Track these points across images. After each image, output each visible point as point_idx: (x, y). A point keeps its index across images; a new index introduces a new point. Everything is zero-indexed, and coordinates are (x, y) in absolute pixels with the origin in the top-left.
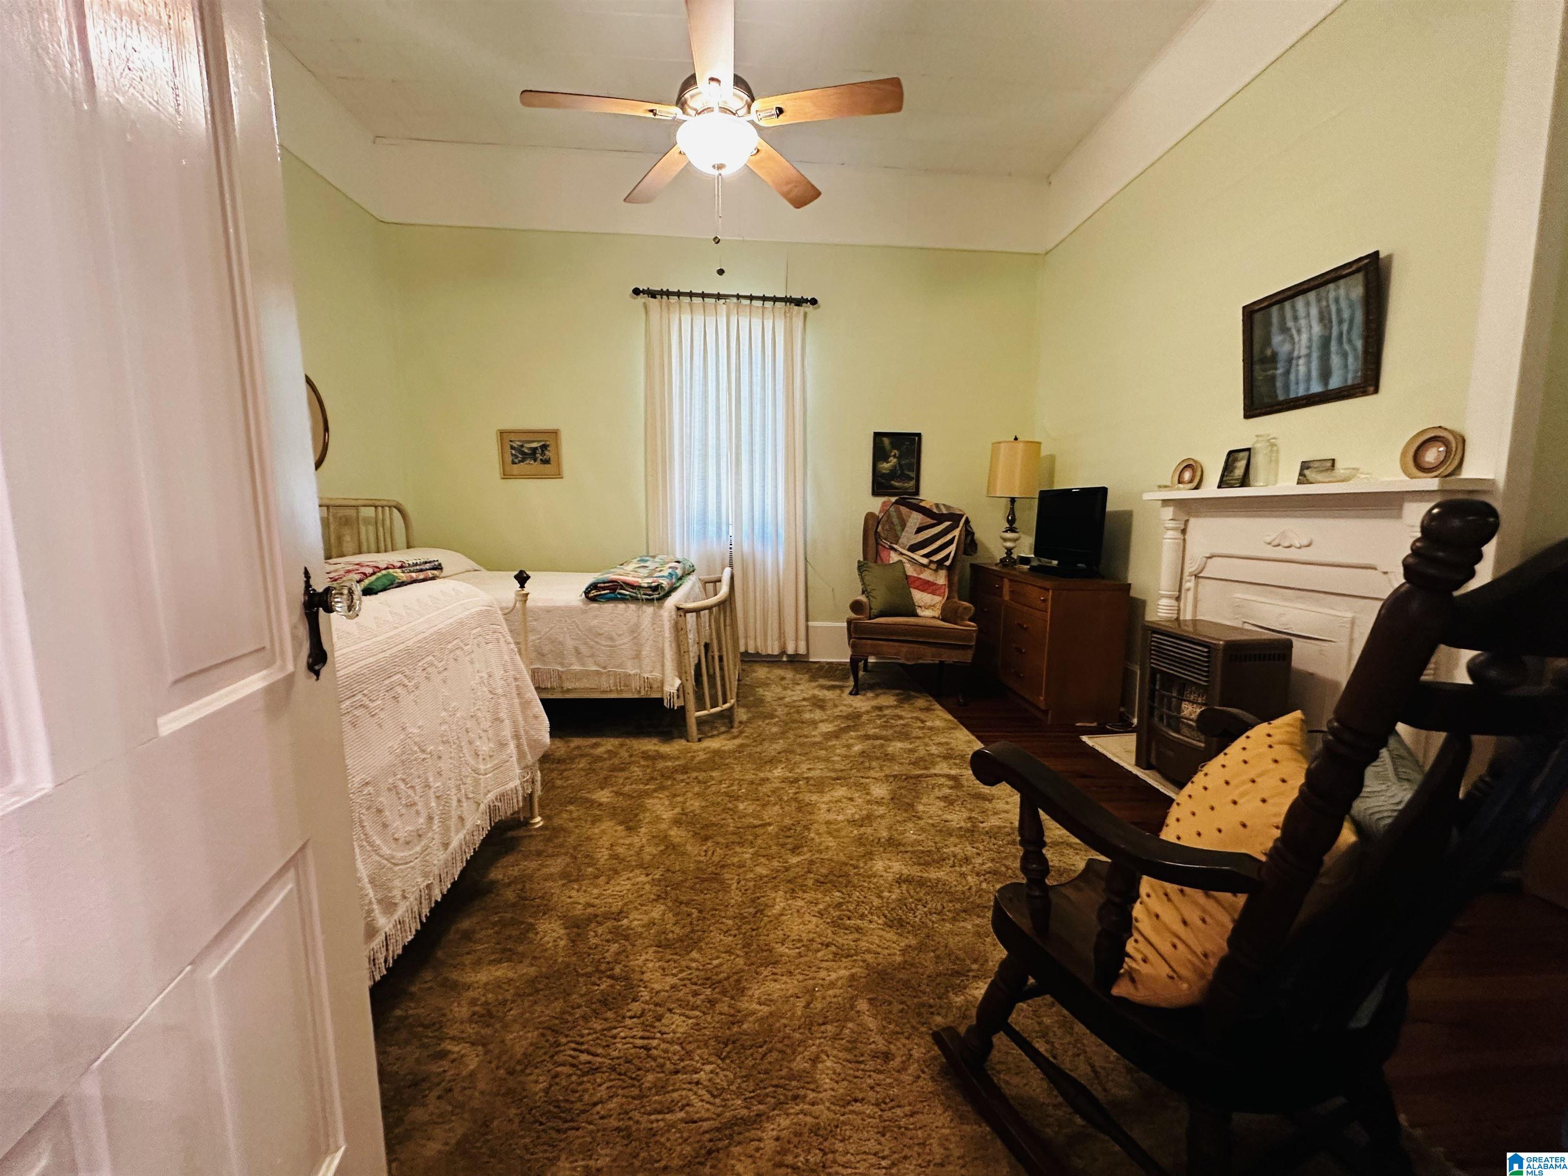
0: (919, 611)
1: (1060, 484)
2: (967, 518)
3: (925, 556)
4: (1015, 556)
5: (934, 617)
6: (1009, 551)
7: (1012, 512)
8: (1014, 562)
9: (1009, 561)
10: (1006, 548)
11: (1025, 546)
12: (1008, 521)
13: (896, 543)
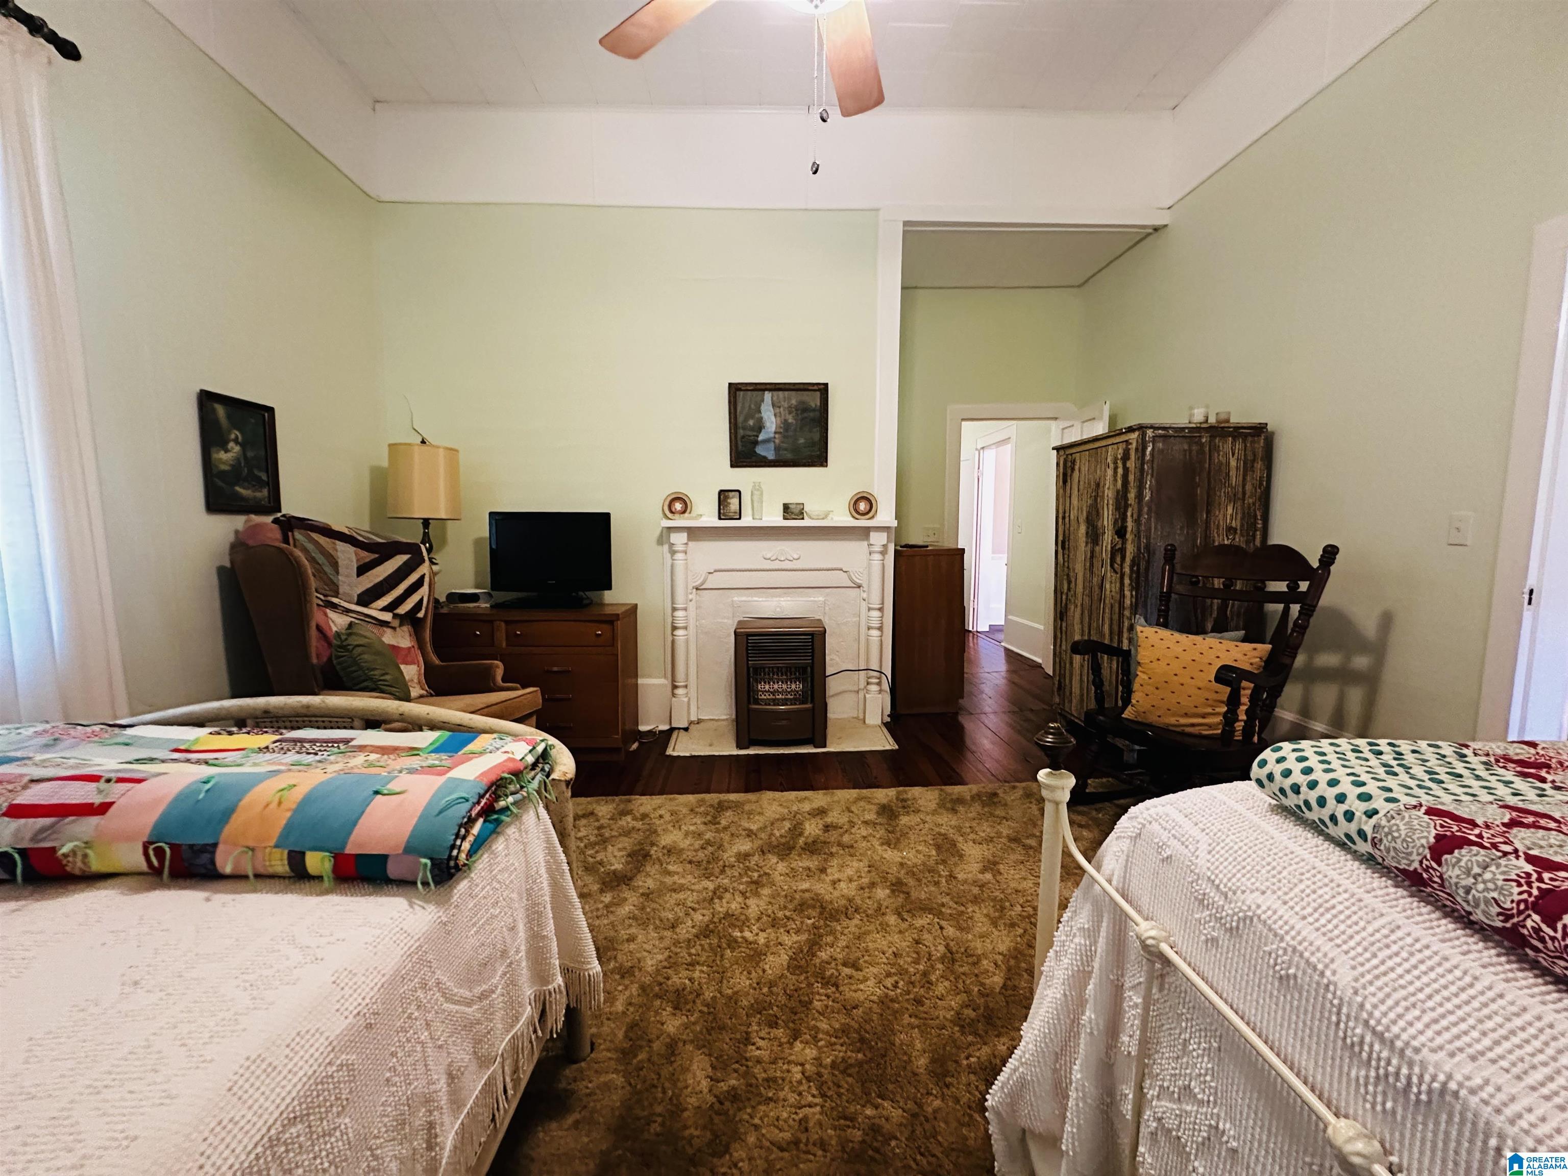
0: (411, 693)
3: (387, 608)
7: (427, 537)
13: (335, 594)
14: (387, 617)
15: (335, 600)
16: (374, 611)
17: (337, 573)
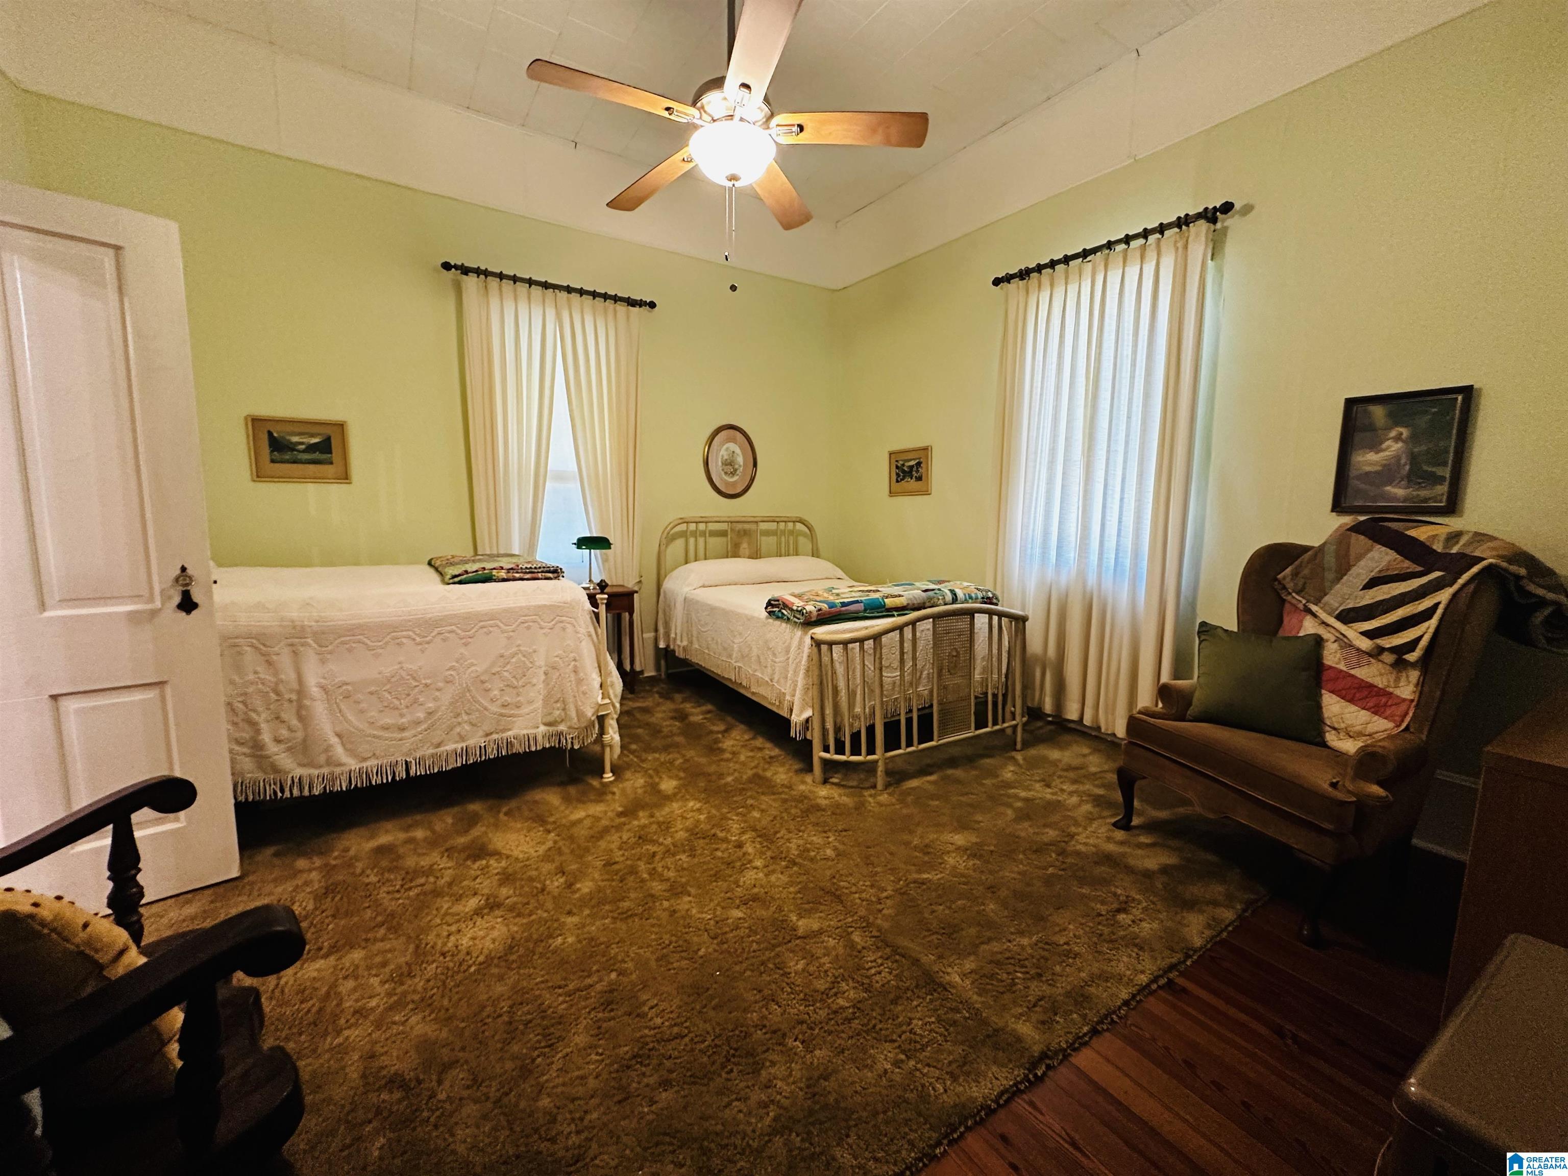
0: (1331, 738)
3: (1368, 634)
13: (1317, 602)
14: (1365, 644)
15: (1314, 608)
16: (1353, 633)
17: (1339, 579)
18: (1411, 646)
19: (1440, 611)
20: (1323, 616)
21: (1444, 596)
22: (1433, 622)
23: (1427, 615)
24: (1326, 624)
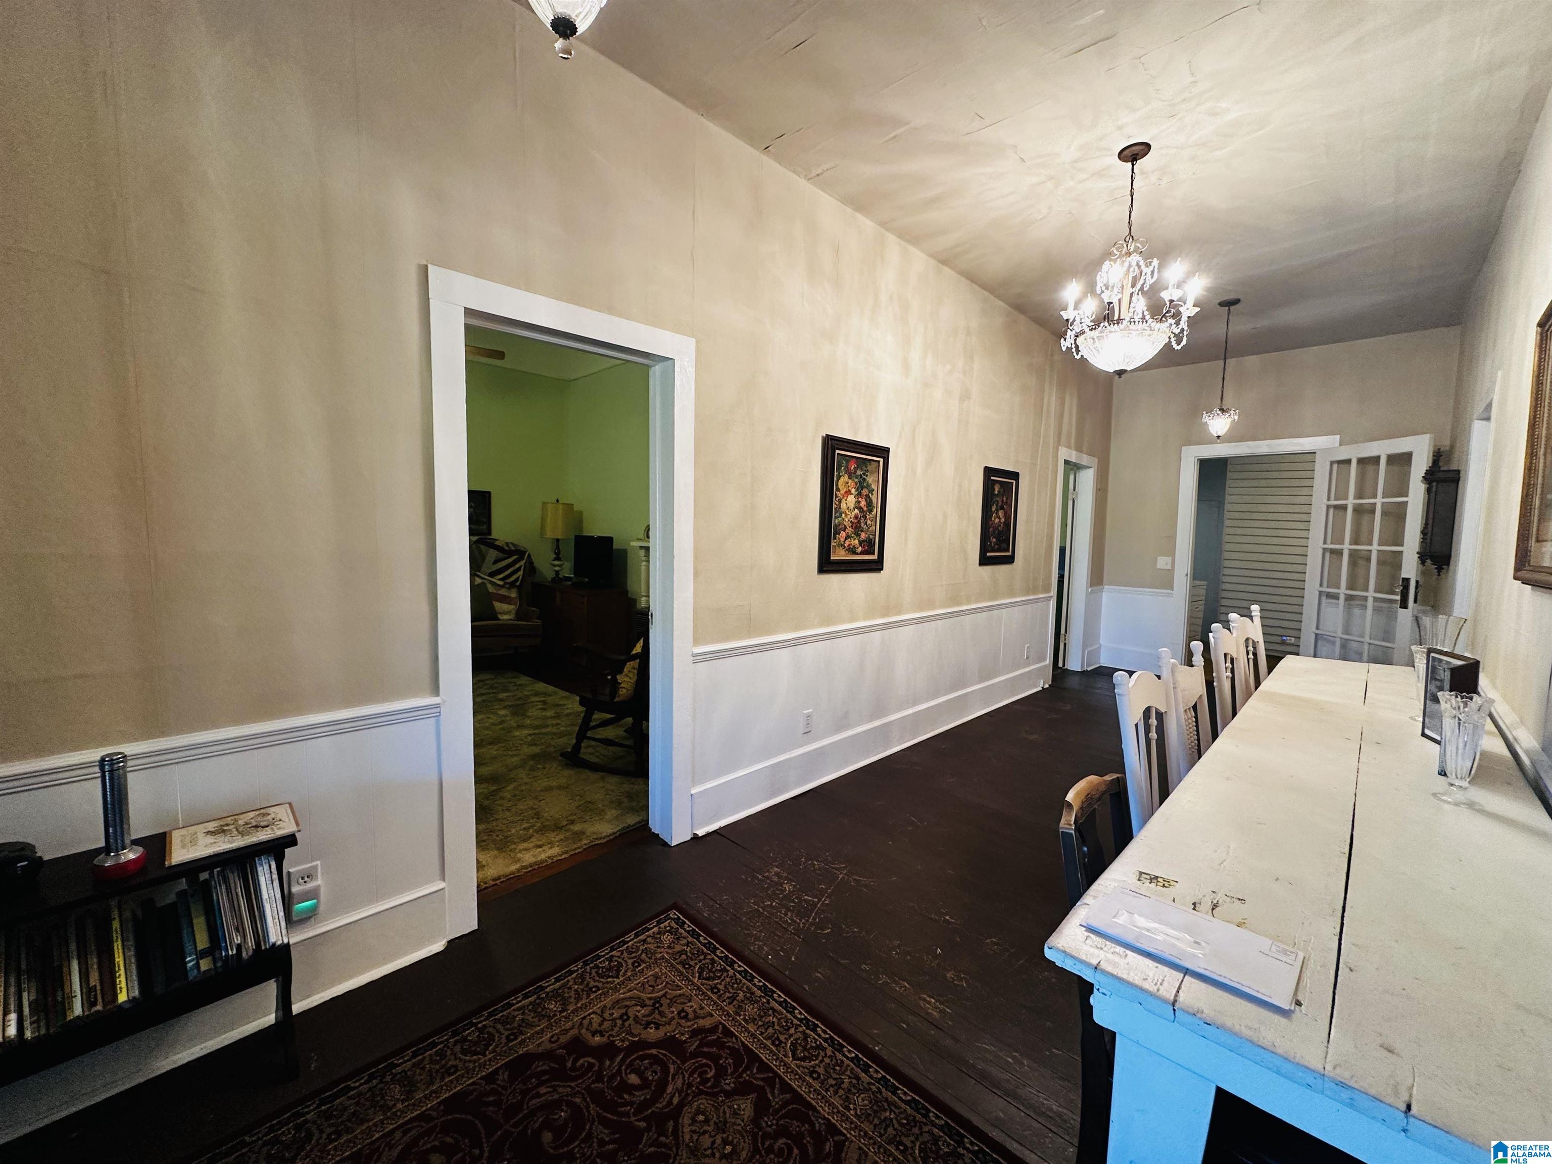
0: (500, 617)
1: (587, 533)
2: (529, 554)
3: (500, 580)
4: (560, 576)
5: (511, 620)
6: (557, 573)
7: (558, 547)
8: (561, 579)
9: (557, 579)
10: (555, 571)
11: (567, 570)
12: (556, 553)
13: (479, 571)
14: (501, 583)
15: (478, 573)
16: (495, 580)
17: (484, 562)
18: (517, 579)
19: (522, 568)
20: (482, 576)
21: (522, 563)
22: (521, 573)
23: (519, 569)
24: (484, 579)
